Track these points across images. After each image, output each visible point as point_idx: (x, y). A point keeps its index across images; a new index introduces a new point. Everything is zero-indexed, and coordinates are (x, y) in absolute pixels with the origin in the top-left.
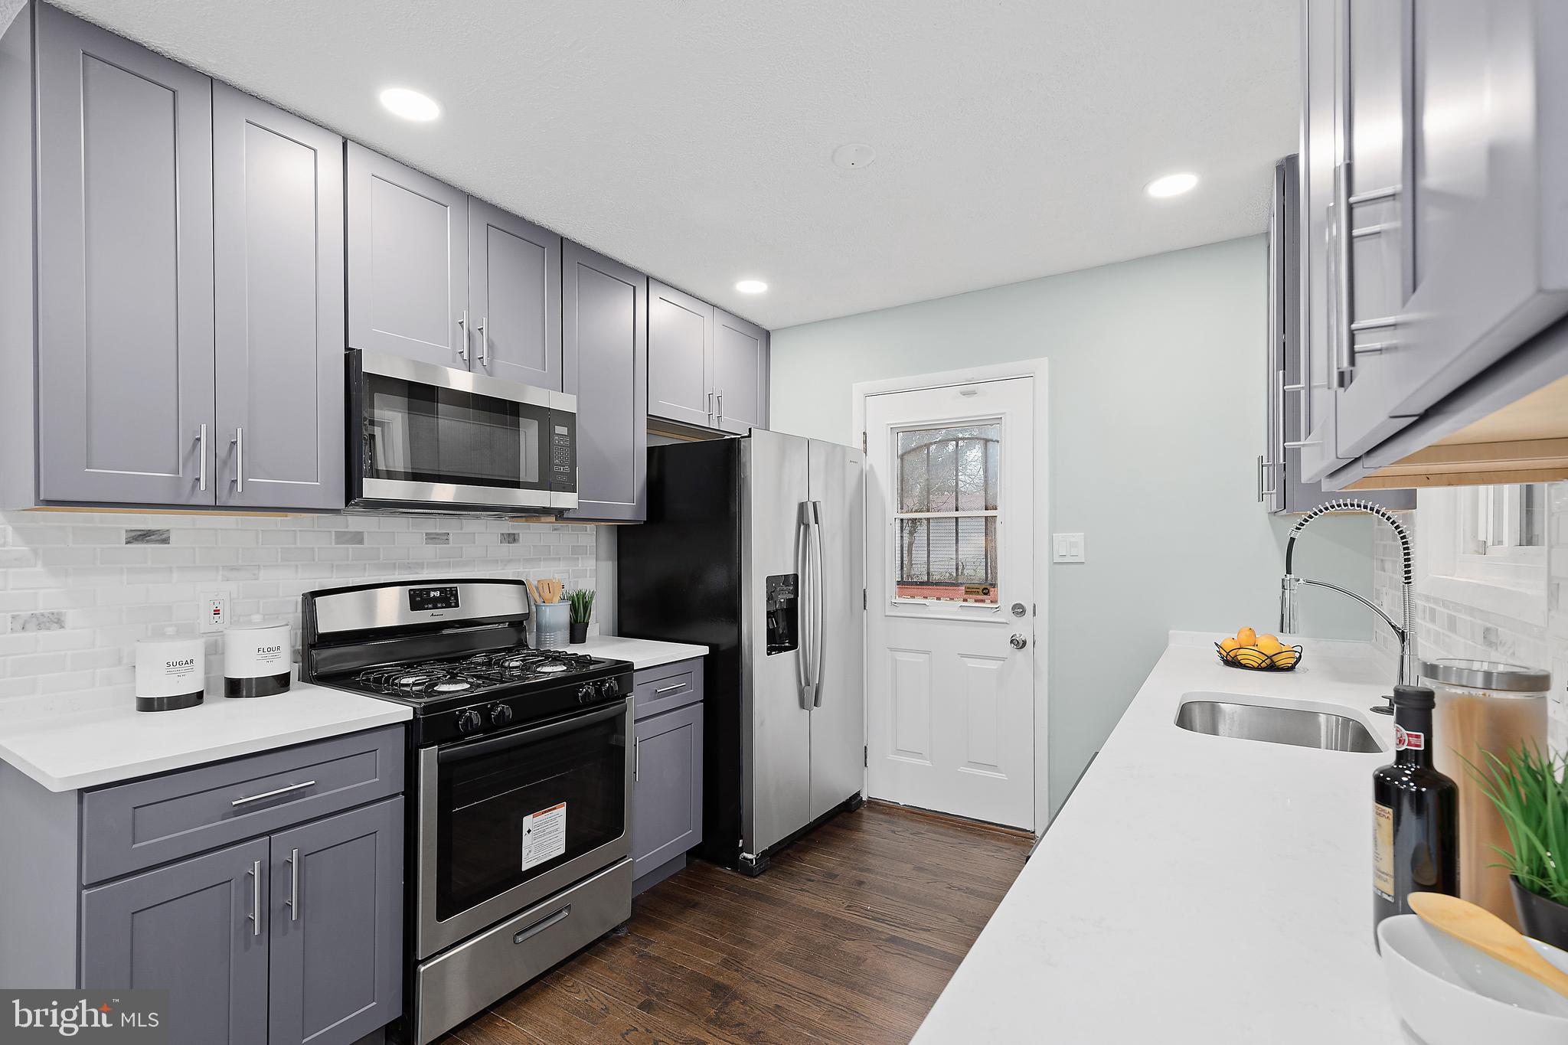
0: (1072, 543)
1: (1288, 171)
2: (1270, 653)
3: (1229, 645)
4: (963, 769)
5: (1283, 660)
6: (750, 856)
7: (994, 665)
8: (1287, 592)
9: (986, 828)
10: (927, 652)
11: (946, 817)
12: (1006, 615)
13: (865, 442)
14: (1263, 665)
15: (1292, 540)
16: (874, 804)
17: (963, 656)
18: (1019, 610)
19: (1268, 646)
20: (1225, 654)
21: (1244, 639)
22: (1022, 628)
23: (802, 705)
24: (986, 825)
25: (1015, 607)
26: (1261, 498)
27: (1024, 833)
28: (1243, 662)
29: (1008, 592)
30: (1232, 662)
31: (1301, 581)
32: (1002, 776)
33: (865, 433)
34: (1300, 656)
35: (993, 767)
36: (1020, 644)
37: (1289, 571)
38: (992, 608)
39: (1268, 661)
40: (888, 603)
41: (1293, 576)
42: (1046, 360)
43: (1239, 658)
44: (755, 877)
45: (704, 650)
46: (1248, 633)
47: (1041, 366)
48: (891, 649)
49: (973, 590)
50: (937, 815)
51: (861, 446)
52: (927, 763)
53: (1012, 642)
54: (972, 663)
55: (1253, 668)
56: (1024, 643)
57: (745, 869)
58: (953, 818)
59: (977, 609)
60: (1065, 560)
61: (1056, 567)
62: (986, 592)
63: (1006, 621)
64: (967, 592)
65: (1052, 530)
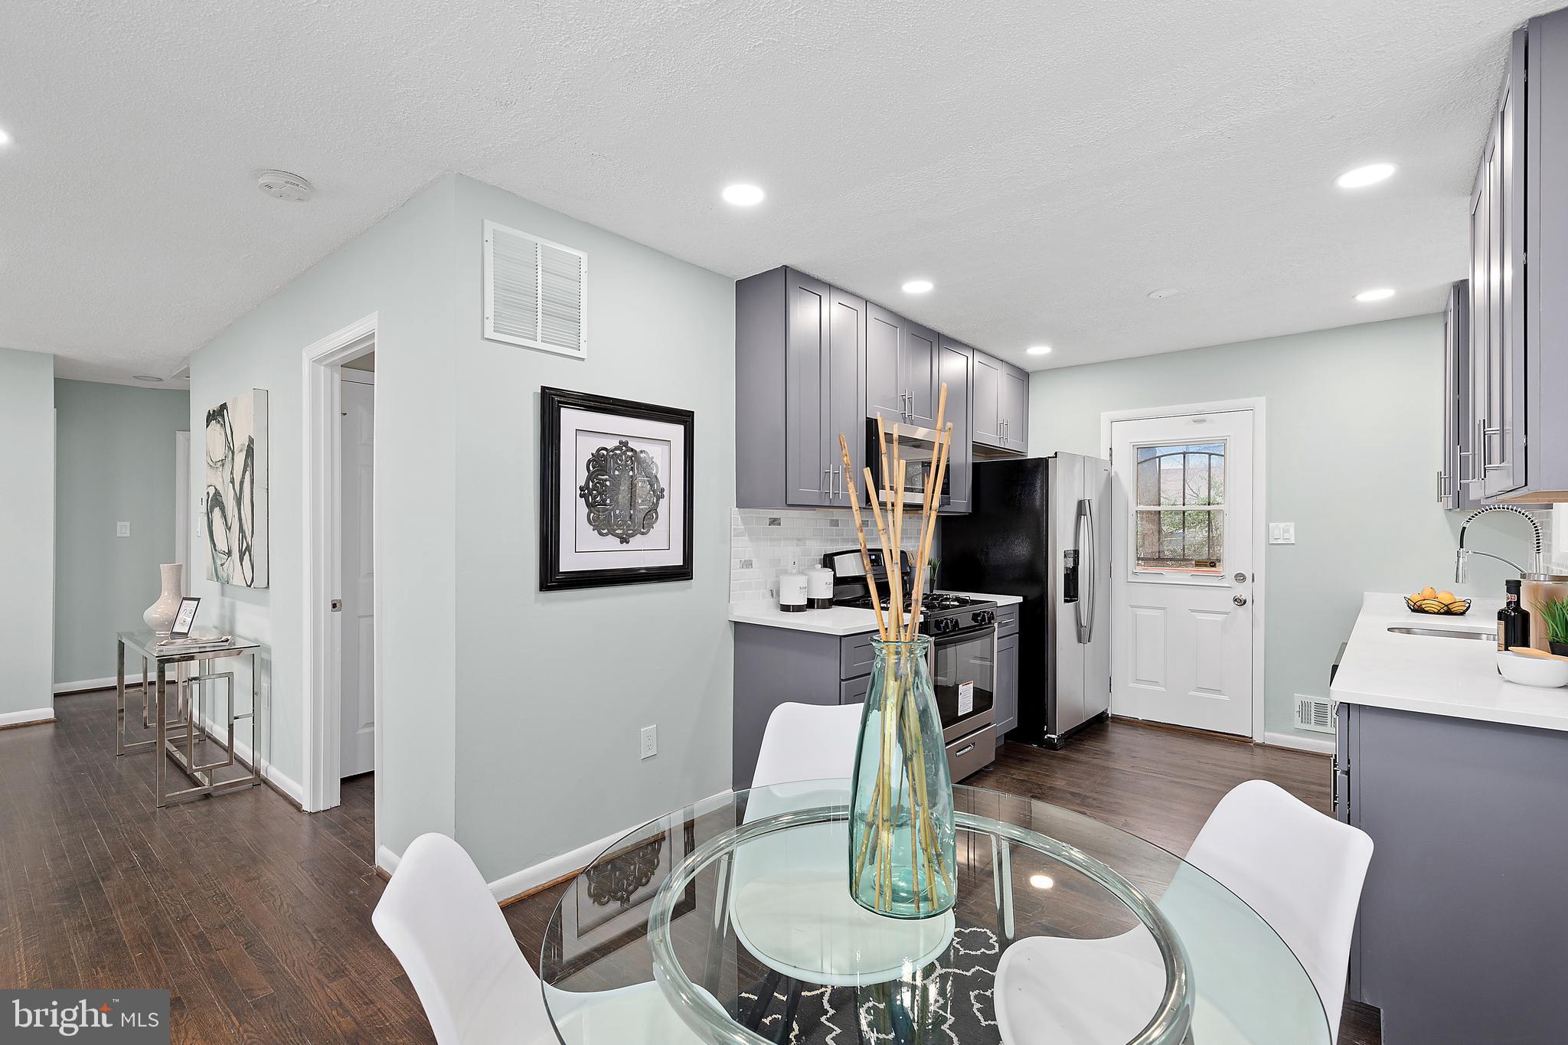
0: (1285, 531)
1: (1461, 289)
2: (1447, 603)
3: (1416, 598)
4: (1192, 693)
5: (1455, 608)
6: (1053, 736)
7: (1220, 618)
8: (1461, 559)
10: (1163, 608)
11: (1177, 728)
12: (1229, 581)
13: (1111, 455)
14: (1442, 611)
15: (1464, 528)
16: (1118, 720)
17: (1193, 611)
18: (1240, 578)
19: (1446, 599)
20: (1413, 604)
21: (1427, 593)
22: (1243, 591)
23: (1080, 641)
24: (1212, 734)
26: (1440, 500)
27: (1244, 739)
28: (1426, 609)
30: (1418, 609)
31: (1470, 553)
32: (1226, 698)
33: (1111, 449)
34: (1469, 606)
35: (1219, 692)
36: (1241, 602)
37: (1462, 547)
38: (1218, 576)
39: (1445, 608)
40: (1130, 572)
41: (1464, 549)
42: (1264, 398)
43: (1423, 606)
44: (1057, 750)
45: (1020, 599)
46: (1431, 590)
47: (1260, 402)
48: (1132, 607)
49: (1202, 564)
50: (1171, 727)
51: (1108, 458)
52: (1163, 689)
53: (1236, 600)
54: (1199, 616)
55: (1435, 613)
56: (1245, 602)
57: (1051, 745)
59: (1204, 577)
60: (1279, 542)
61: (1272, 547)
62: (1213, 565)
63: (1229, 585)
64: (1196, 565)
65: (1269, 520)
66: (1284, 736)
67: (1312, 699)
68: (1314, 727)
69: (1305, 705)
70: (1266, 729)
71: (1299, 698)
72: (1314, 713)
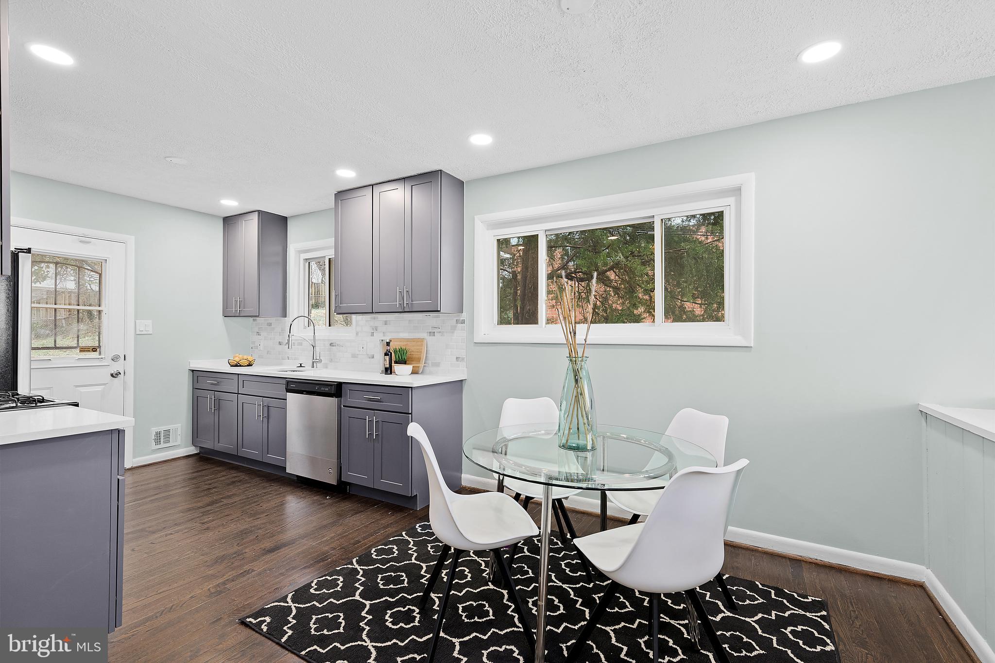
0: (146, 326)
7: (99, 389)
12: (107, 361)
17: (76, 386)
25: (113, 358)
29: (110, 347)
36: (116, 375)
38: (98, 358)
47: (131, 240)
49: (85, 350)
54: (83, 389)
56: (119, 374)
59: (89, 359)
60: (143, 333)
61: (138, 336)
62: (94, 350)
63: (108, 364)
64: (81, 351)
65: (136, 318)
66: (148, 457)
67: (162, 428)
68: (163, 445)
69: (158, 434)
70: (134, 457)
71: (154, 430)
72: (163, 437)
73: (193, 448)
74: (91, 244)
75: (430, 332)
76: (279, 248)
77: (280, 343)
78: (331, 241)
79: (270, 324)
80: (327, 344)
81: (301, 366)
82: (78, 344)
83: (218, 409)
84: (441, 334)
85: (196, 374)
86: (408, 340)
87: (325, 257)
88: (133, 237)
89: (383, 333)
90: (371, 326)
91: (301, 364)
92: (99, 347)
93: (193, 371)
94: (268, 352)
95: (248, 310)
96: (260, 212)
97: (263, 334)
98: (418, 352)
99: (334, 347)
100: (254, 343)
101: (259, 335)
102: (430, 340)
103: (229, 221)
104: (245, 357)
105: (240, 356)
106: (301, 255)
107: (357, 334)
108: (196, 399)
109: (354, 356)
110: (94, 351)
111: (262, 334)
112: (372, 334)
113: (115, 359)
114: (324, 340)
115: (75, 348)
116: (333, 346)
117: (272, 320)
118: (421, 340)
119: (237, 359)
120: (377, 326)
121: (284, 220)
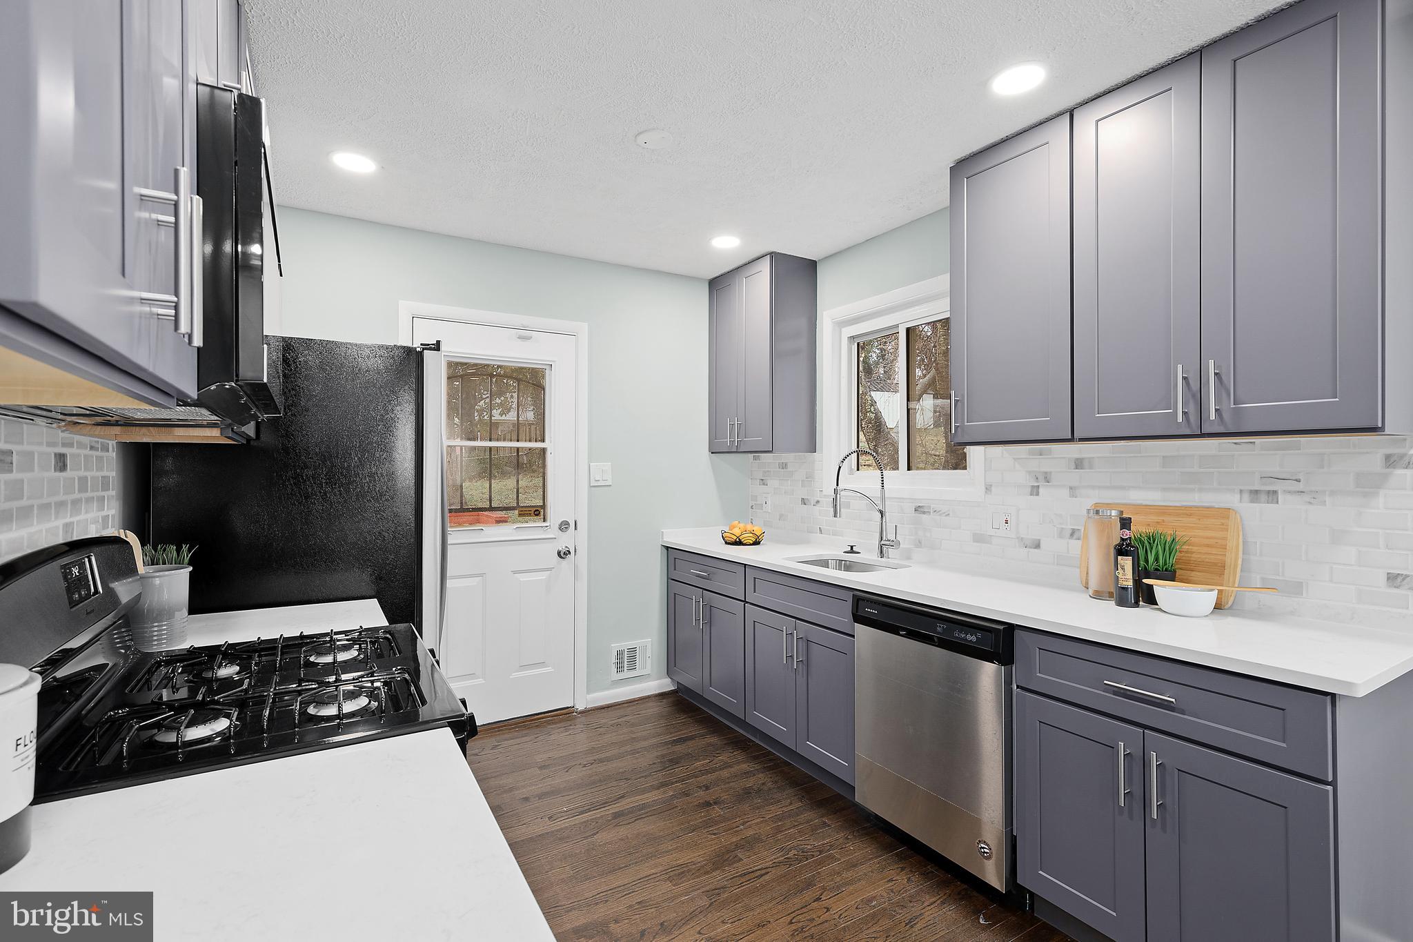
0: (604, 472)
4: (515, 675)
7: (543, 576)
9: (535, 720)
10: (481, 575)
12: (554, 532)
17: (515, 572)
22: (565, 541)
24: (536, 717)
25: (561, 525)
27: (567, 710)
29: (556, 512)
32: (549, 669)
35: (542, 664)
37: (837, 485)
38: (542, 527)
47: (583, 328)
49: (525, 512)
52: (480, 681)
53: (559, 553)
54: (522, 577)
56: (567, 554)
58: (506, 723)
59: (531, 529)
60: (599, 484)
61: (593, 489)
62: (537, 513)
63: (554, 537)
64: (520, 515)
65: (590, 460)
66: (606, 693)
67: (625, 645)
68: (626, 674)
69: (620, 654)
70: (589, 690)
71: (616, 646)
72: (626, 660)
73: (669, 680)
74: (532, 340)
75: (1257, 492)
76: (802, 323)
77: (804, 502)
78: (943, 282)
79: (784, 466)
80: (909, 508)
81: (852, 551)
82: (518, 503)
83: (709, 624)
84: (1307, 498)
85: (673, 554)
86: (1163, 510)
87: (897, 326)
88: (585, 325)
89: (1071, 488)
90: (1030, 472)
91: (852, 547)
92: (544, 507)
93: (667, 548)
94: (781, 517)
95: (754, 441)
96: (772, 255)
97: (773, 483)
98: (1208, 546)
99: (924, 516)
100: (755, 498)
101: (764, 484)
102: (1252, 514)
103: (718, 285)
104: (749, 527)
105: (742, 525)
106: (843, 329)
107: (988, 489)
108: (673, 596)
109: (979, 538)
110: (536, 515)
111: (769, 482)
112: (1035, 491)
113: (564, 526)
114: (901, 499)
115: (513, 509)
116: (924, 513)
117: (788, 457)
118: (1225, 513)
119: (737, 532)
120: (1048, 470)
121: (811, 266)
